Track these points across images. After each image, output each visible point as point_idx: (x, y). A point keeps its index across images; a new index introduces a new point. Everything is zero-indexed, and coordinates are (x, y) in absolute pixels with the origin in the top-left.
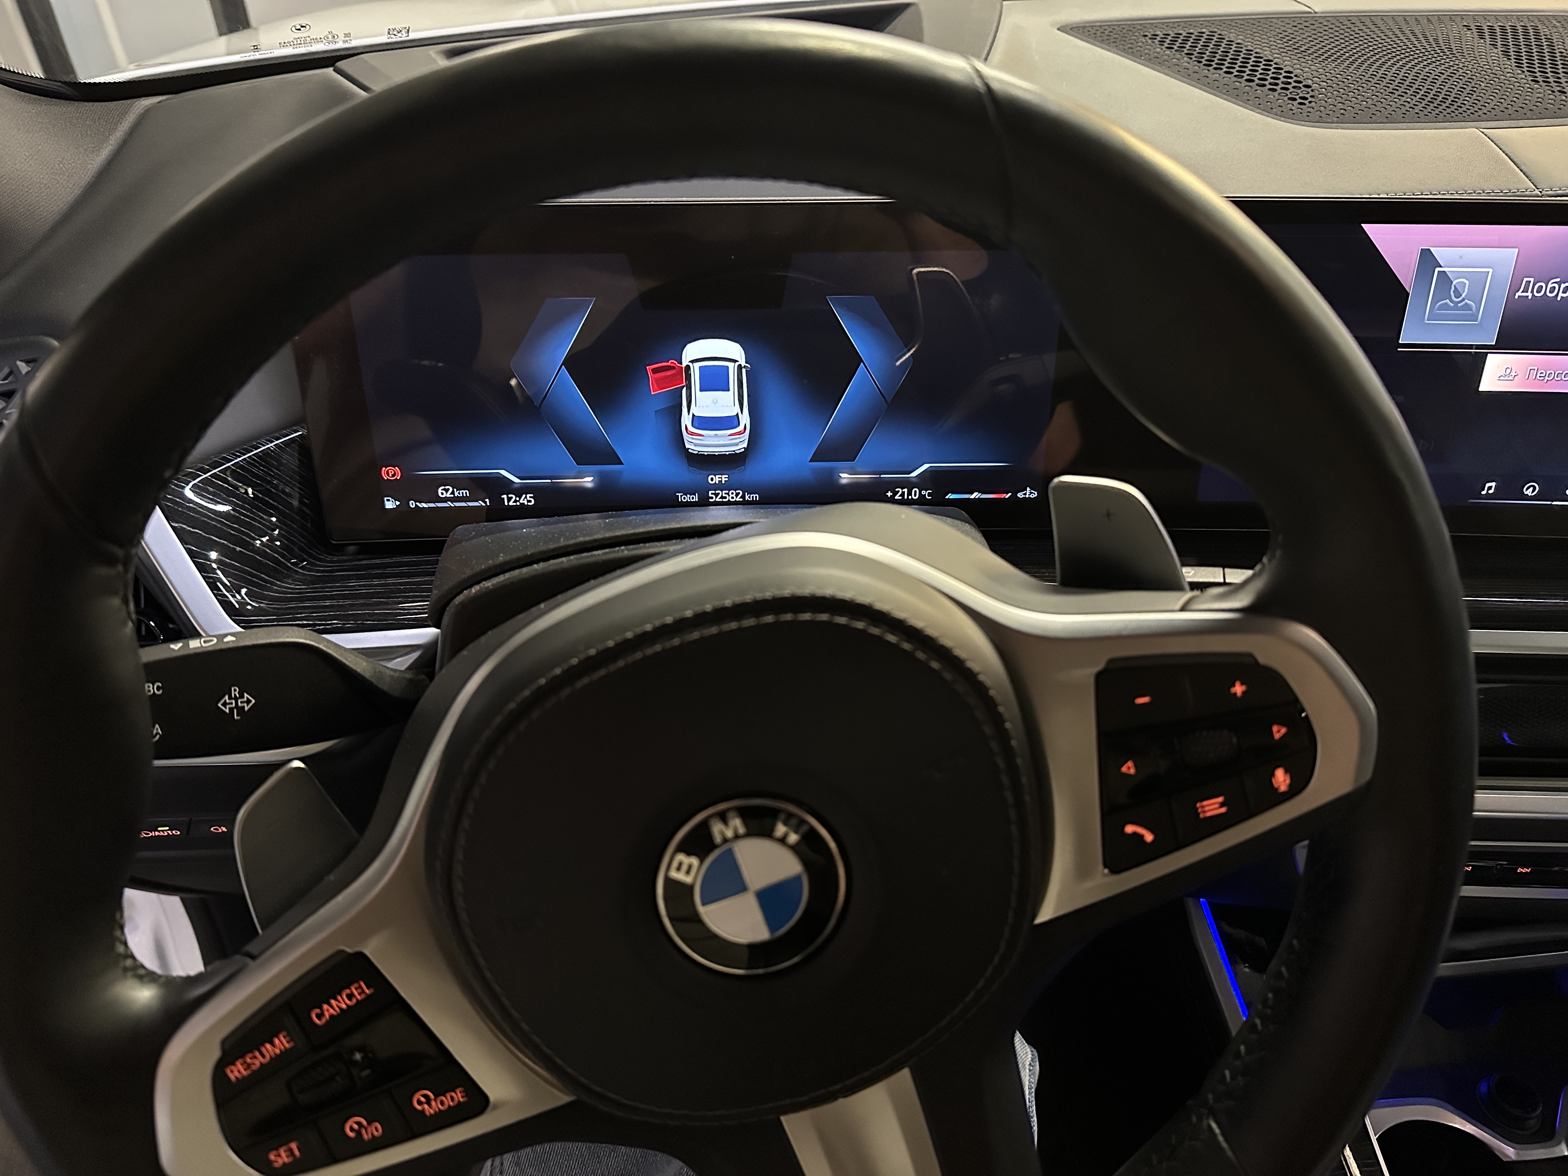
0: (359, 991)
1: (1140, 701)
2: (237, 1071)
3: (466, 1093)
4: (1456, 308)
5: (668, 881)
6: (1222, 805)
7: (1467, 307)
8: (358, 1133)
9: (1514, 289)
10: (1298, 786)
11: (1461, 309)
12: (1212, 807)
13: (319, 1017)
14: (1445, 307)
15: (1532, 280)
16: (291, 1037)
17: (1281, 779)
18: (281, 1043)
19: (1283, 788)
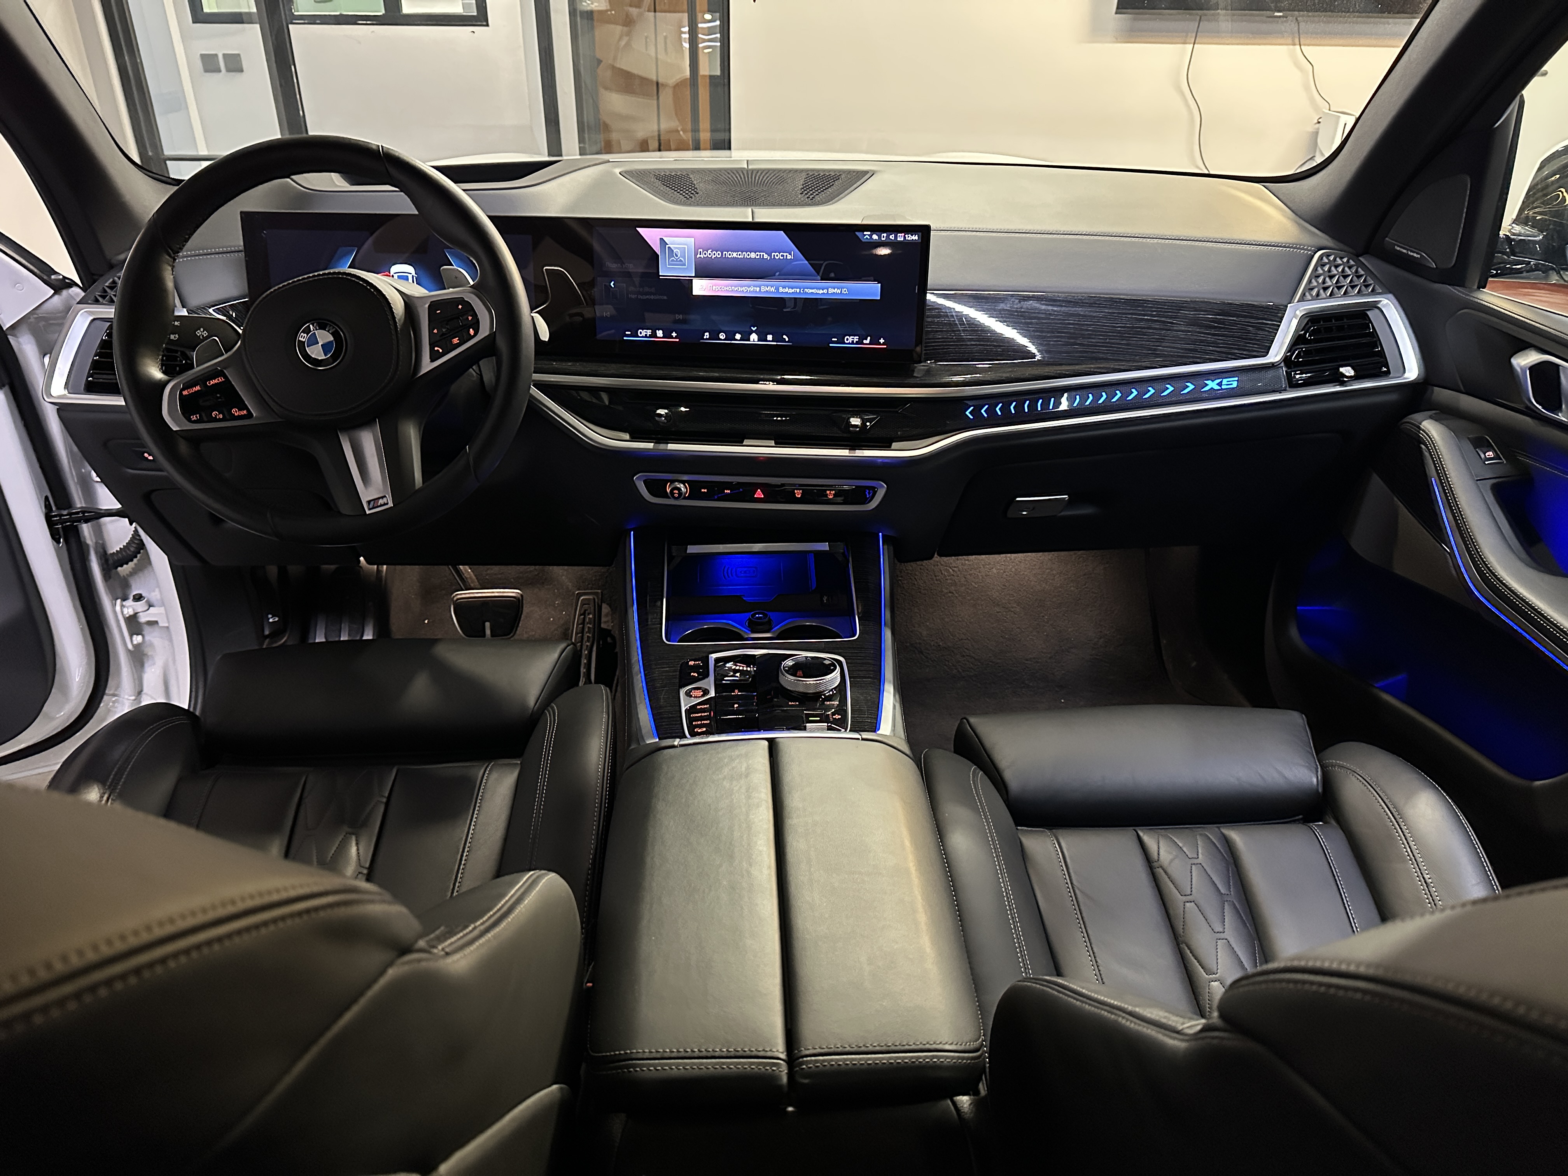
0: (221, 379)
1: (438, 312)
2: (185, 393)
3: (247, 412)
4: (677, 261)
5: (299, 340)
6: (458, 340)
7: (681, 260)
8: (216, 416)
9: (696, 255)
10: (476, 334)
11: (679, 261)
12: (456, 341)
13: (209, 383)
14: (673, 260)
15: (701, 250)
16: (201, 387)
17: (472, 332)
18: (198, 388)
19: (472, 334)
